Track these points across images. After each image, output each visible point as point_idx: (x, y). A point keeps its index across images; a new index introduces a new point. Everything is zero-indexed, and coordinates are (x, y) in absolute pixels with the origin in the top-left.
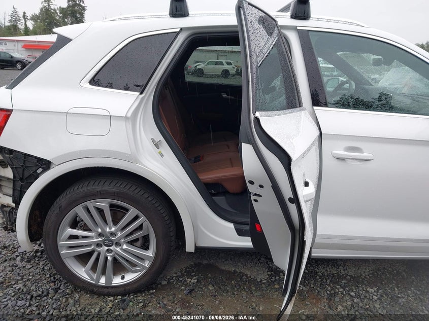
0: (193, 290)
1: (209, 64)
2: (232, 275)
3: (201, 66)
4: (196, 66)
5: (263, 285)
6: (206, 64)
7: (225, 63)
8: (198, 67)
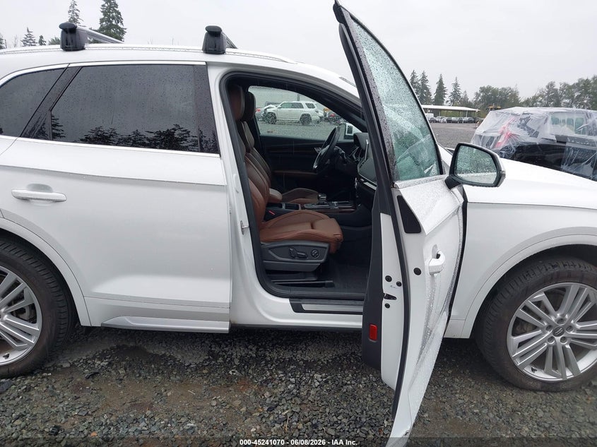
0: (98, 373)
1: (283, 106)
2: (156, 359)
3: (273, 109)
4: (266, 109)
5: (189, 370)
6: (279, 106)
7: (305, 106)
8: (268, 110)
